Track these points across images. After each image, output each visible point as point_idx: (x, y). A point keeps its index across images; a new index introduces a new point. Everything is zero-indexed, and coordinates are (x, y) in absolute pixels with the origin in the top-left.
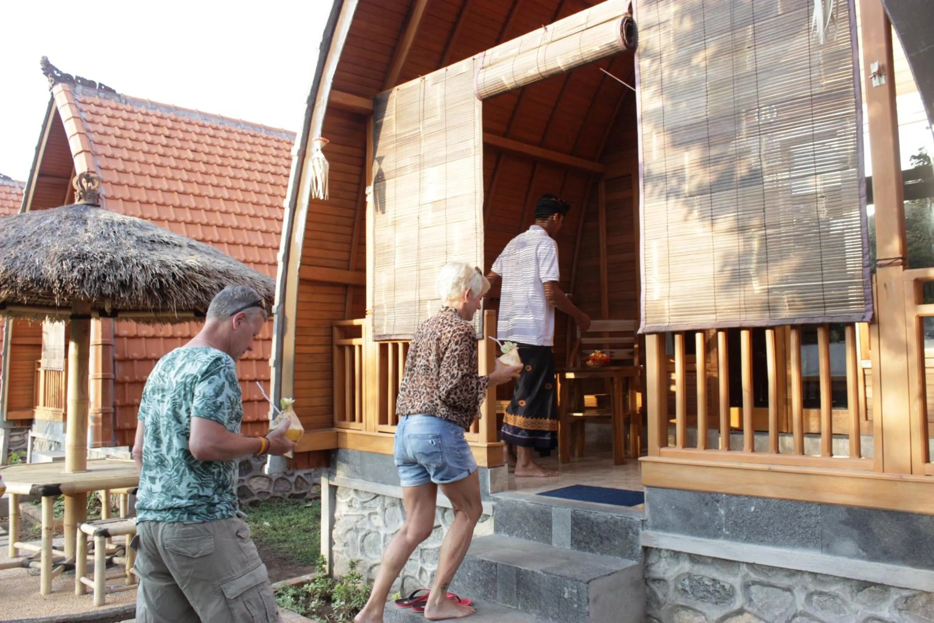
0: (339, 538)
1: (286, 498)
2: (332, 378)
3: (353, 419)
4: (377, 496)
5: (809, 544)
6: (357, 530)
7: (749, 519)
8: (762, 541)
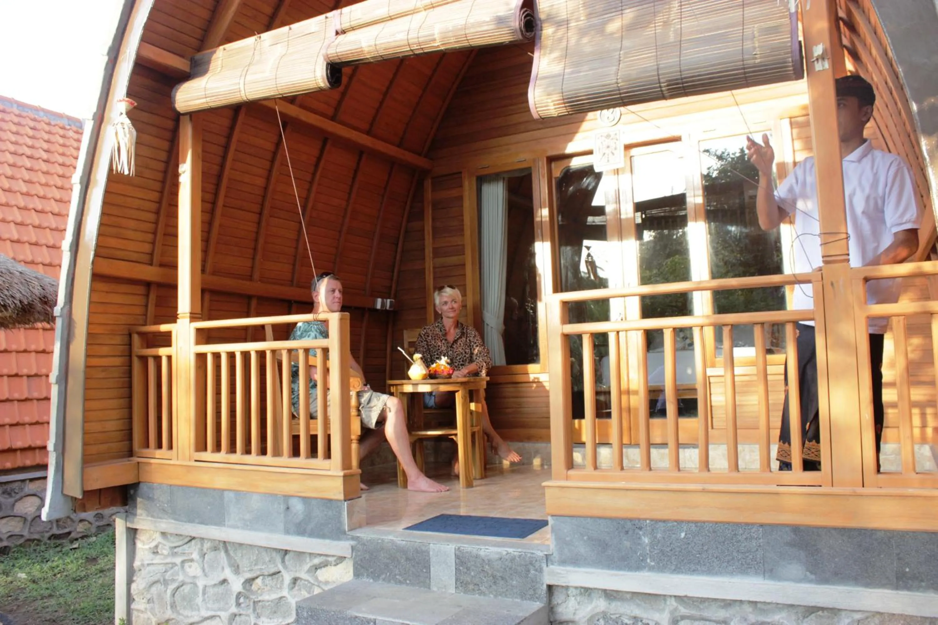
0: (141, 593)
1: (45, 540)
2: (130, 397)
3: (160, 446)
4: (193, 538)
5: (749, 570)
6: (166, 583)
7: (678, 546)
8: (694, 571)
